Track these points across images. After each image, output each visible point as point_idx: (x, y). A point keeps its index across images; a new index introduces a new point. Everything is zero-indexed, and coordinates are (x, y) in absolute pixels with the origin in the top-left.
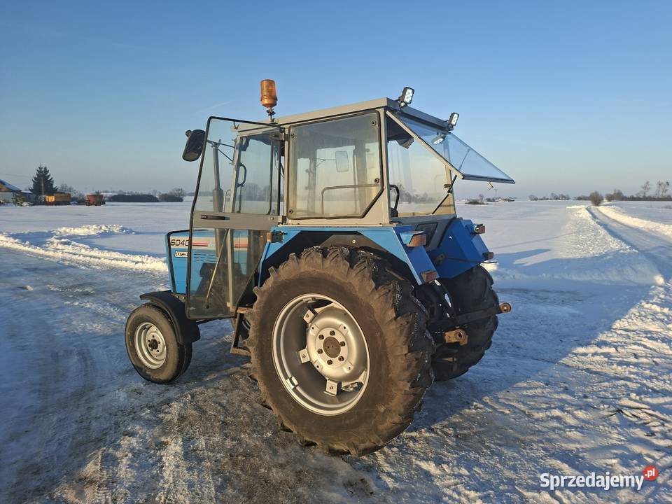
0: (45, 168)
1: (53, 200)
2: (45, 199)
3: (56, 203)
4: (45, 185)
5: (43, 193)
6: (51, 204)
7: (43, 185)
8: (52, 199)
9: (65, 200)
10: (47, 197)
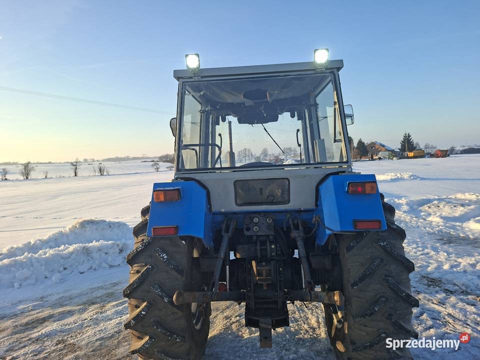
0: (409, 134)
1: (413, 155)
2: (407, 154)
3: (415, 157)
4: (408, 145)
5: (406, 150)
6: (411, 158)
7: (406, 145)
8: (411, 154)
9: (420, 155)
10: (409, 153)
